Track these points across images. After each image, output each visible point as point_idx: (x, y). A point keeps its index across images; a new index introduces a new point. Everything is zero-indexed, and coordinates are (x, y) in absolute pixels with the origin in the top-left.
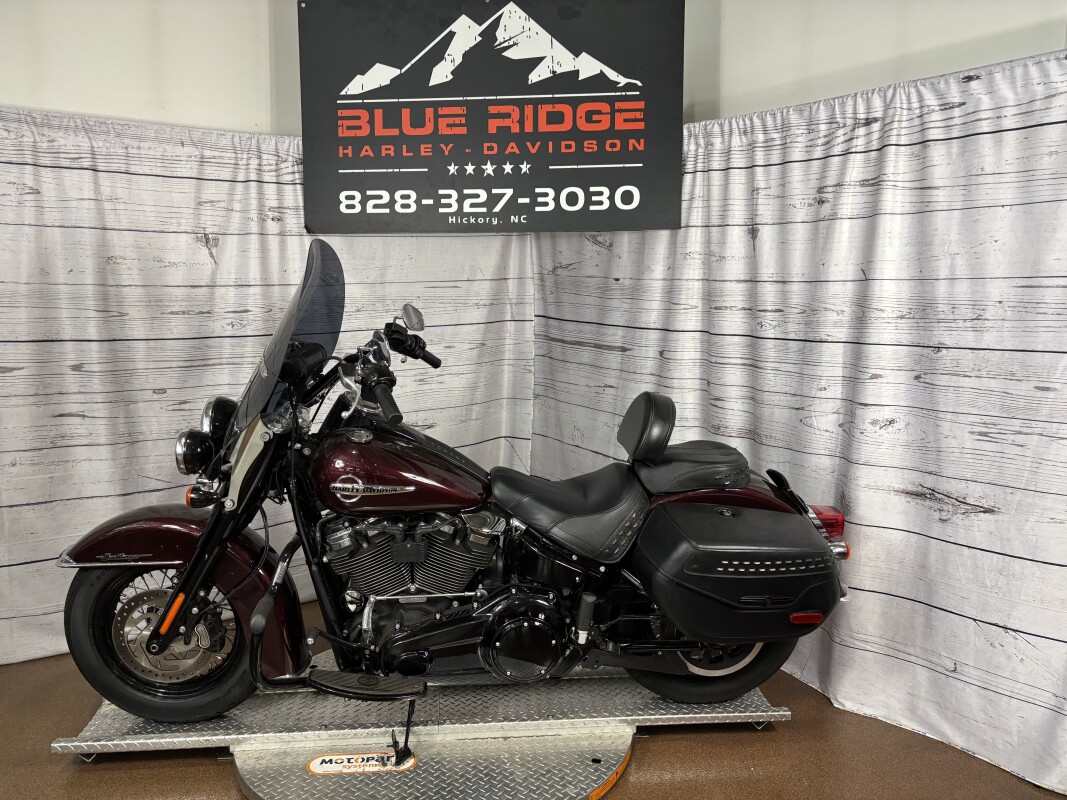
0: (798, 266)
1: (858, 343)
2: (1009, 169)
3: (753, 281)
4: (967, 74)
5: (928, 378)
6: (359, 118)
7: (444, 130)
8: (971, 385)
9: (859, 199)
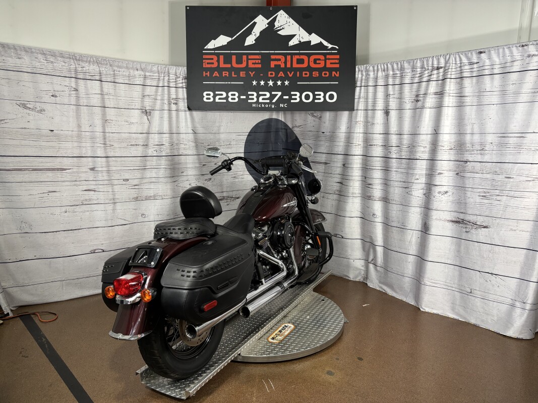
0: (407, 128)
1: (433, 160)
2: (496, 90)
3: (386, 134)
4: (480, 51)
5: (462, 174)
6: (212, 59)
7: (251, 65)
8: (479, 177)
9: (434, 100)
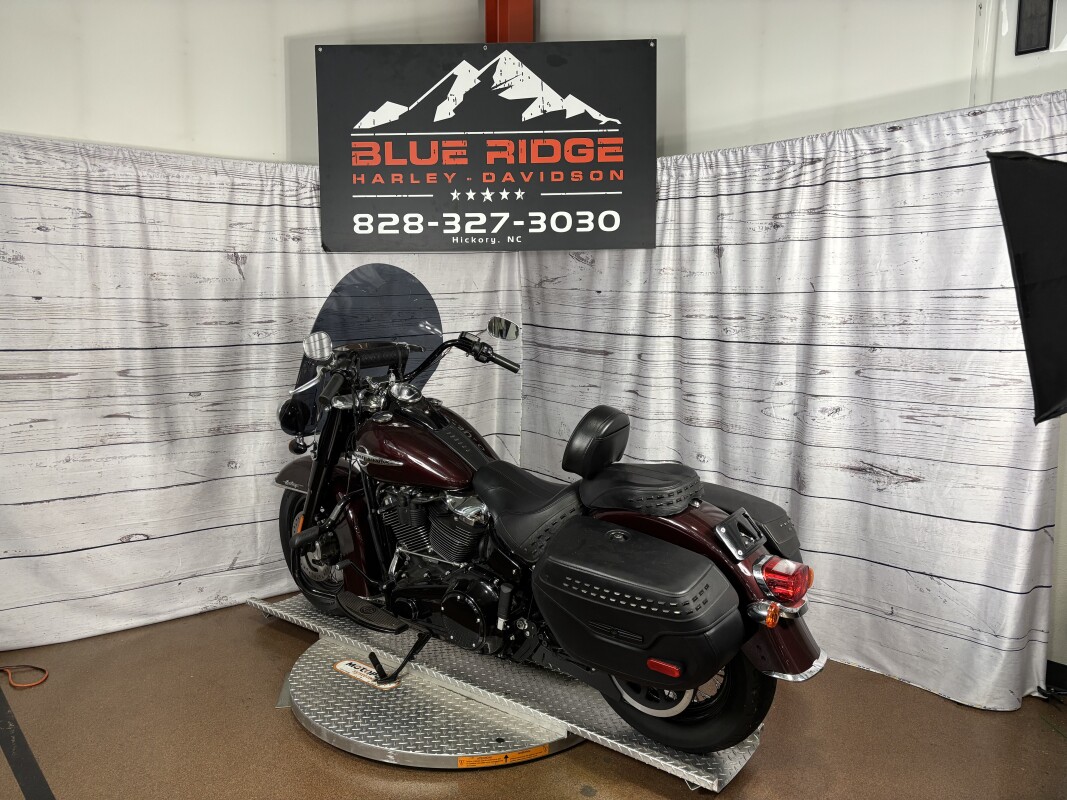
0: (757, 280)
1: (808, 345)
2: (925, 202)
3: (719, 293)
4: (891, 125)
5: (866, 373)
6: (370, 149)
7: (447, 161)
8: (900, 378)
9: (806, 224)
